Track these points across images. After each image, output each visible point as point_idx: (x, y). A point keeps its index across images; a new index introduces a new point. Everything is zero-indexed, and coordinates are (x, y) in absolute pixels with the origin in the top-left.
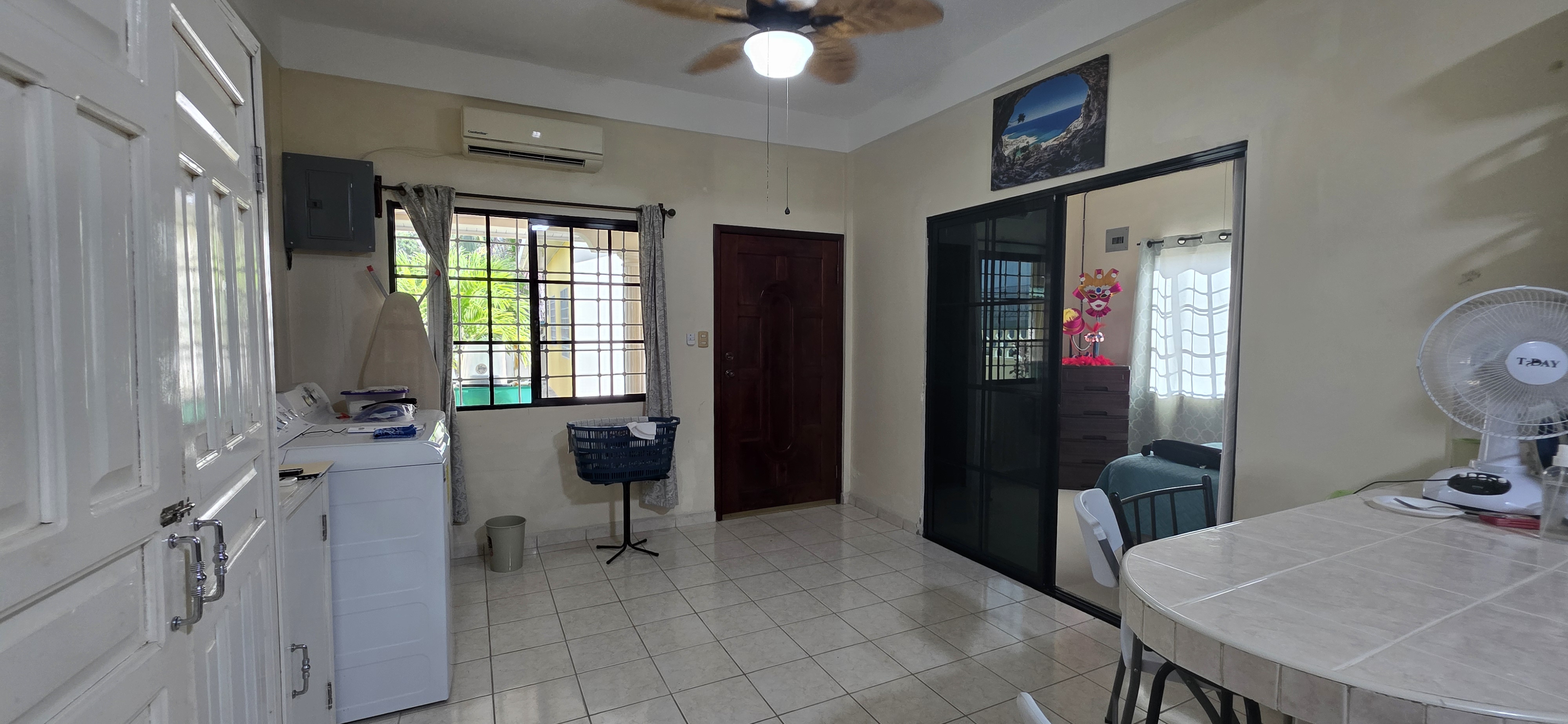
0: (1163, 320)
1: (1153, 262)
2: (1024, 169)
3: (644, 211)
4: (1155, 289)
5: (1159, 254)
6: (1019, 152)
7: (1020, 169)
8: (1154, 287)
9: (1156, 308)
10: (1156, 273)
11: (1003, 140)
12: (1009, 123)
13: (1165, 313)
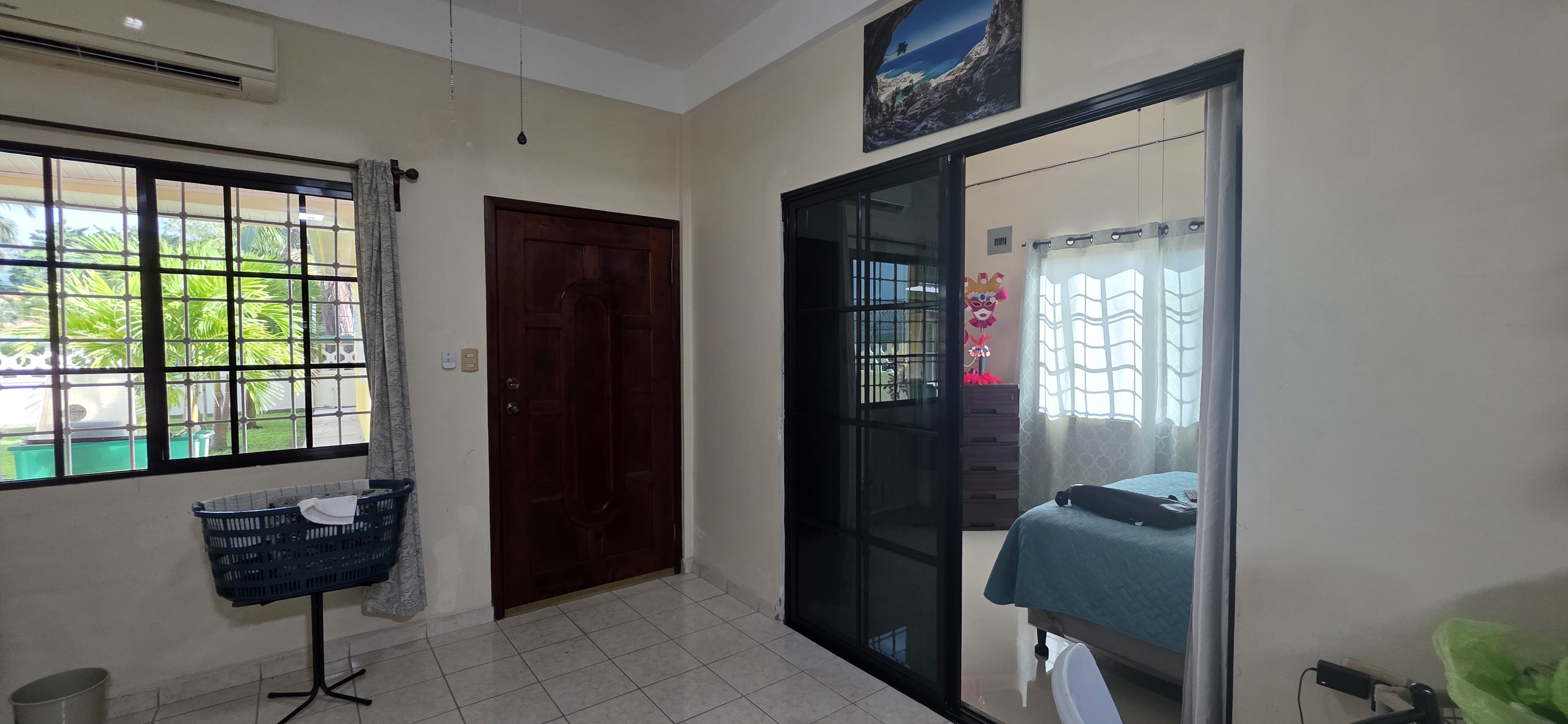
0: (1052, 331)
1: (1040, 266)
2: (906, 119)
3: (361, 168)
4: (1042, 296)
5: (1046, 257)
6: (900, 96)
7: (903, 119)
8: (1041, 294)
9: (1044, 318)
10: (1043, 278)
11: (878, 82)
12: (885, 57)
13: (1055, 323)
